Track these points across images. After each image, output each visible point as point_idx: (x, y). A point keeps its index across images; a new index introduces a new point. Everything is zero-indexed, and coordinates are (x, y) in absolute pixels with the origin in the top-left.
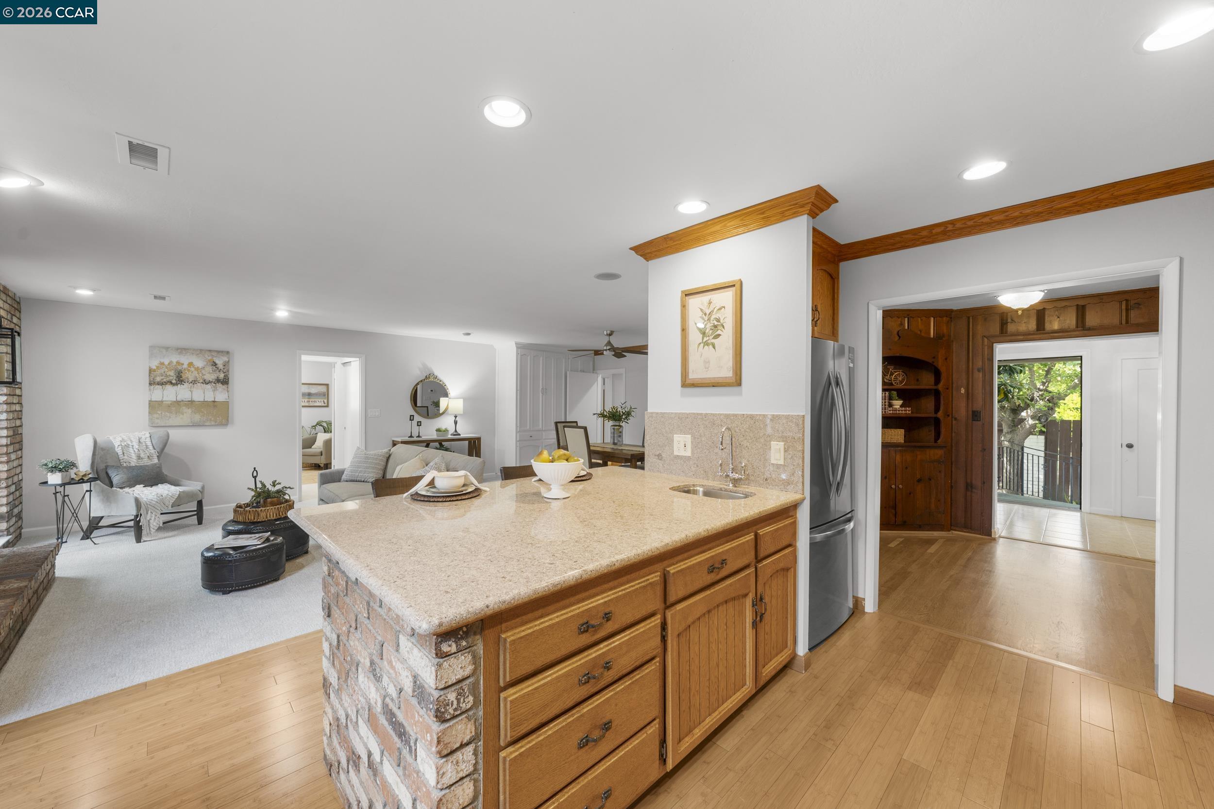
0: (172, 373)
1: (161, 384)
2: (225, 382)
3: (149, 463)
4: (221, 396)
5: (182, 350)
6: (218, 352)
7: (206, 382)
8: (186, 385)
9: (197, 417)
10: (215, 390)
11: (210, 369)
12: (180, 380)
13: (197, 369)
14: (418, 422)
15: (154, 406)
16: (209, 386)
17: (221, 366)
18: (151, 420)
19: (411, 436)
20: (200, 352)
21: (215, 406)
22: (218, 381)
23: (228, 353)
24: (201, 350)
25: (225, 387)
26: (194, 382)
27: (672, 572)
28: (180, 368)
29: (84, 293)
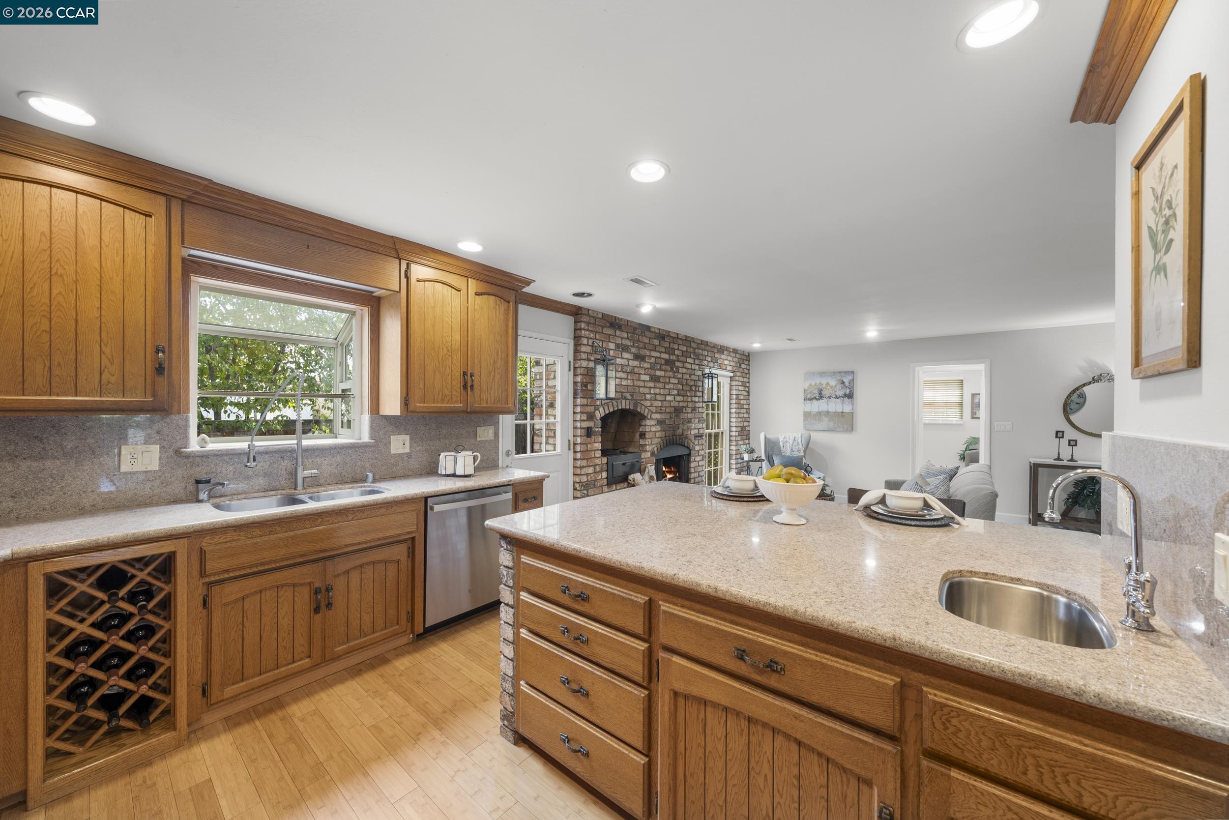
0: (816, 391)
1: (811, 399)
2: (850, 396)
3: (798, 454)
4: (847, 408)
5: (822, 374)
6: (845, 372)
7: (837, 397)
8: (825, 399)
9: (831, 424)
10: (843, 403)
11: (839, 386)
12: (821, 397)
13: (831, 387)
14: (1076, 441)
15: (807, 415)
16: (839, 400)
17: (847, 384)
18: (805, 425)
19: (1058, 459)
20: (834, 374)
21: (843, 416)
22: (845, 396)
23: (853, 372)
24: (834, 372)
25: (850, 400)
26: (830, 397)
27: (663, 608)
28: (821, 387)
29: (757, 346)
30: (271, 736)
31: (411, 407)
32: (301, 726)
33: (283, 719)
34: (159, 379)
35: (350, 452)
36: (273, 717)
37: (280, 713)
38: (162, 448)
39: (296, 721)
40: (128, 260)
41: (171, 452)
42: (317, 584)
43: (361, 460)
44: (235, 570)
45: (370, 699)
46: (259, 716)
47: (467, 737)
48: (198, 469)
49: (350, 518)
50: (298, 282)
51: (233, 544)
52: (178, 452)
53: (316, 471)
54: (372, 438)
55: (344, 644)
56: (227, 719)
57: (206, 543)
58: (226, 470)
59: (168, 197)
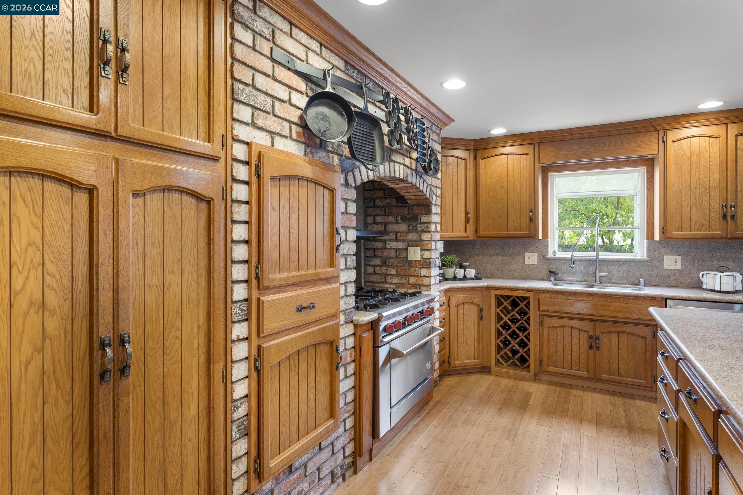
30: (559, 394)
31: (668, 235)
32: (572, 397)
33: (567, 392)
34: (531, 224)
35: (632, 264)
36: (565, 389)
37: (568, 390)
38: (539, 254)
39: (572, 394)
40: (522, 176)
41: (542, 257)
42: (591, 333)
43: (640, 271)
44: (551, 312)
45: (609, 405)
46: (560, 386)
47: (640, 442)
48: (552, 266)
49: (609, 301)
50: (599, 163)
51: (550, 299)
52: (544, 257)
53: (607, 274)
54: (648, 256)
55: (607, 375)
56: (550, 382)
57: (541, 296)
58: (564, 267)
59: (533, 144)
